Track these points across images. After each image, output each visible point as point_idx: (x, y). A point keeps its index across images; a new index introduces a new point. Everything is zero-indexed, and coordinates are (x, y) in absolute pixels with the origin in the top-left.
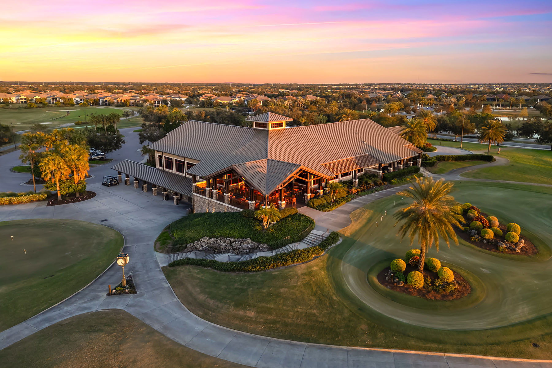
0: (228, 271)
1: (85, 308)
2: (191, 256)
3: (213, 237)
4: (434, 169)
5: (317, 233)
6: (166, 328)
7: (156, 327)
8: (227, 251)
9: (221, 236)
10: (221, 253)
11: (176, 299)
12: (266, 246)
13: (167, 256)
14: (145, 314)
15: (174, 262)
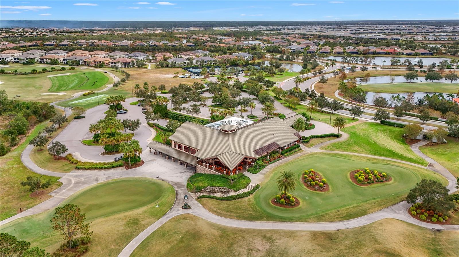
0: (222, 200)
1: (178, 214)
2: (204, 194)
3: (212, 186)
4: (308, 144)
5: (252, 184)
6: (206, 218)
7: (204, 218)
8: (218, 192)
9: (215, 186)
10: (215, 193)
11: (206, 210)
12: (233, 190)
13: (195, 194)
14: (198, 215)
15: (200, 197)
